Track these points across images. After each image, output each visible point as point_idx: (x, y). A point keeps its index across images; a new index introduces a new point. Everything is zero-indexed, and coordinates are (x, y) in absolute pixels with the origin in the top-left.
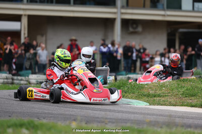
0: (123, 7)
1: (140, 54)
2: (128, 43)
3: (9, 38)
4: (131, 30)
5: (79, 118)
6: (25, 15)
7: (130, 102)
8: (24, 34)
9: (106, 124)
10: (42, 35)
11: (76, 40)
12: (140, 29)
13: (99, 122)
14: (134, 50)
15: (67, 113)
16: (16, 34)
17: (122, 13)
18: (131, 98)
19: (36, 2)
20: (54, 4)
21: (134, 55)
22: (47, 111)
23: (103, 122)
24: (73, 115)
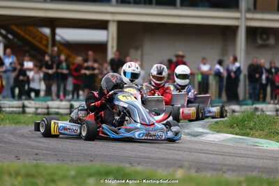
0: (248, 10)
1: (270, 76)
2: (255, 60)
3: (90, 53)
4: (259, 42)
5: (186, 164)
6: (114, 21)
7: (257, 142)
8: (112, 47)
9: (224, 172)
10: (137, 48)
11: (183, 57)
12: (272, 41)
13: (215, 170)
14: (264, 71)
15: (170, 156)
16: (100, 48)
17: (247, 19)
18: (260, 137)
19: (129, 3)
20: (154, 6)
21: (264, 77)
22: (143, 154)
23: (220, 170)
24: (179, 160)
